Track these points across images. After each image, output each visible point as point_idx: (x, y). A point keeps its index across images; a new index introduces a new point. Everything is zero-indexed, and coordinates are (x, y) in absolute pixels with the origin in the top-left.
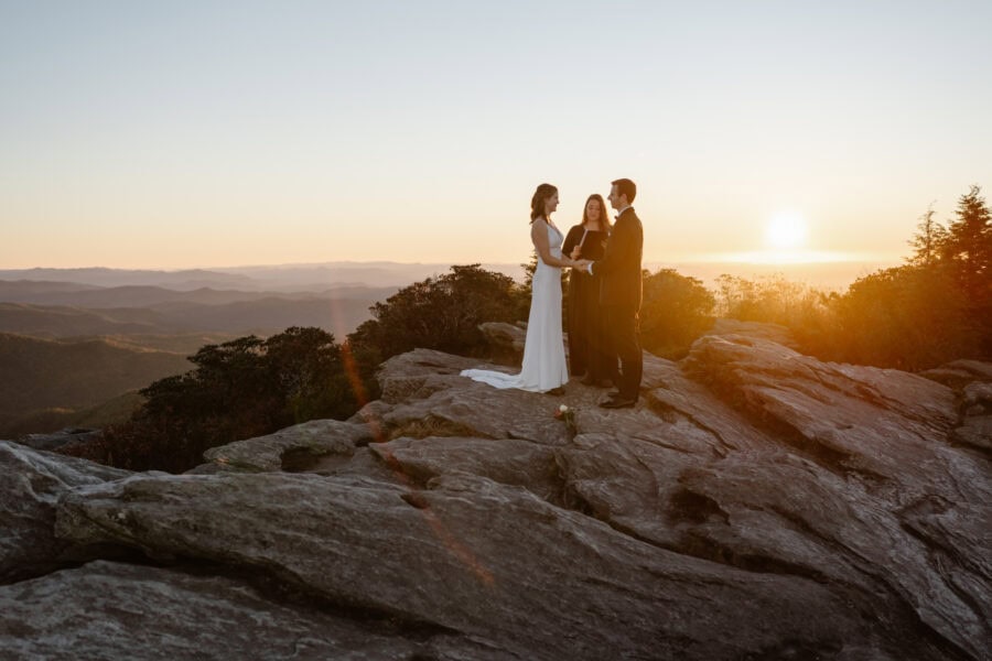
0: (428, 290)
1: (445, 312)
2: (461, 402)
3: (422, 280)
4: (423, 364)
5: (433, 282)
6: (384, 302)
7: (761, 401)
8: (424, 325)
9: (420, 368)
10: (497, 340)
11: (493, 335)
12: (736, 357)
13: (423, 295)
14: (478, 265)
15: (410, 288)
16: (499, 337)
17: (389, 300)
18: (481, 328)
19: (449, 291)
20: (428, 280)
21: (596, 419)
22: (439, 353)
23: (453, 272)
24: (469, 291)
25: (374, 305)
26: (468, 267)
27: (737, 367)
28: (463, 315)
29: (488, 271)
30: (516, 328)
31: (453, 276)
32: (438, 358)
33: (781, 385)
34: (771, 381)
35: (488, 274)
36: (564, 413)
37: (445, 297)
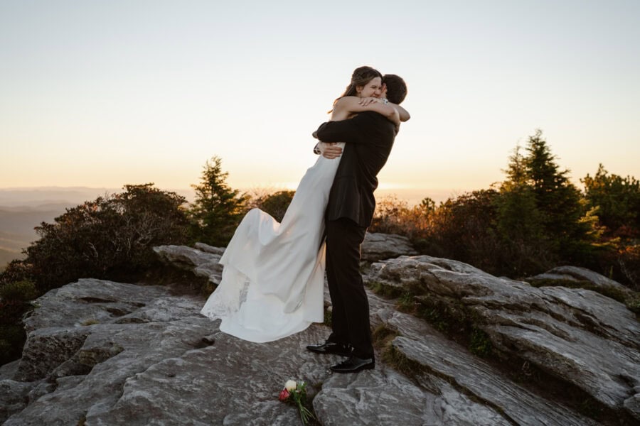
0: (99, 209)
1: (117, 234)
2: (137, 393)
3: (93, 200)
4: (88, 300)
5: (105, 200)
6: (51, 222)
7: (513, 345)
8: (93, 247)
9: (83, 307)
10: (175, 264)
11: (171, 259)
12: (471, 291)
13: (94, 214)
14: (151, 185)
15: (80, 207)
16: (178, 261)
17: (57, 220)
18: (157, 250)
19: (121, 210)
20: (99, 199)
21: (348, 408)
22: (109, 283)
23: (126, 191)
24: (143, 211)
25: (40, 226)
26: (141, 186)
27: (476, 303)
28: (137, 236)
29: (162, 189)
30: (197, 252)
31: (126, 195)
32: (107, 291)
33: (523, 321)
34: (513, 318)
35: (162, 193)
36: (292, 394)
37: (117, 217)
